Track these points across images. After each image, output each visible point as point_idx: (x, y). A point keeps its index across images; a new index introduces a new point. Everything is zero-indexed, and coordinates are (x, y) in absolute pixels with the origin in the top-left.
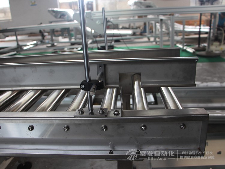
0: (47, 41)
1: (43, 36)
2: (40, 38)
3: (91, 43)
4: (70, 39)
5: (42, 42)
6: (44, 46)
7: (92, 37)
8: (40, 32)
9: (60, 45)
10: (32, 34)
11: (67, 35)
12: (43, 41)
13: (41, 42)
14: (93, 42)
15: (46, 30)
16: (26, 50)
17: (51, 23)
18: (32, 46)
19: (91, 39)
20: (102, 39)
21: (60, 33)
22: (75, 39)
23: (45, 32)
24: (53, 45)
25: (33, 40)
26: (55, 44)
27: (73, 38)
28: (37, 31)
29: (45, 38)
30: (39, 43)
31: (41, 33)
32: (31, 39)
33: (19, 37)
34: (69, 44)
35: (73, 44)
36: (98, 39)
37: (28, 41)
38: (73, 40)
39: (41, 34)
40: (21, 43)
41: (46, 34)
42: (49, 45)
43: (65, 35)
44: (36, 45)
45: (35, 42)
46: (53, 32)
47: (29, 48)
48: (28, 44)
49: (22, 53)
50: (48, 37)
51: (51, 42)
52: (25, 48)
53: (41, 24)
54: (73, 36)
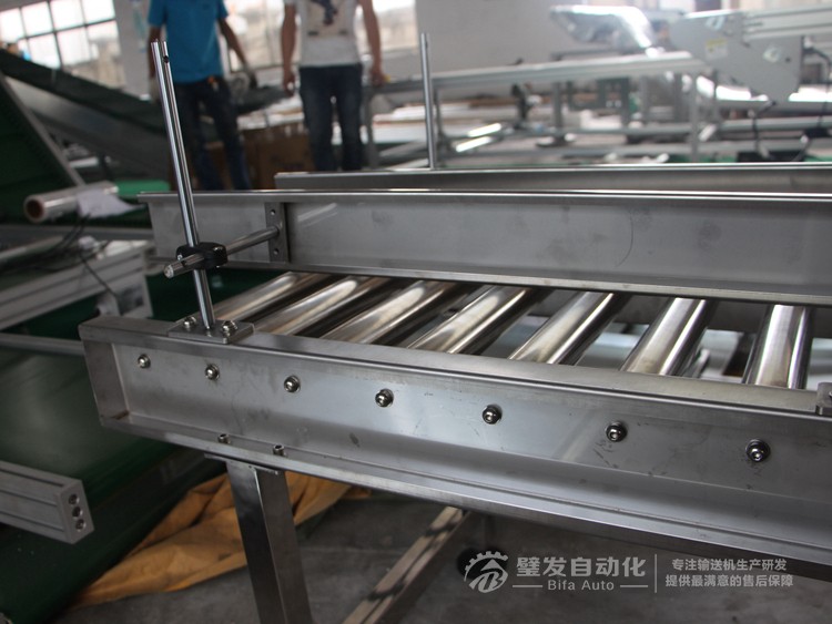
0: (536, 126)
1: (524, 108)
2: (512, 112)
3: (711, 140)
4: (627, 120)
5: (519, 127)
6: (528, 144)
7: (716, 116)
8: (516, 91)
9: (587, 141)
10: (482, 100)
11: (618, 103)
12: (524, 125)
13: (517, 127)
14: (720, 136)
15: (535, 84)
16: (465, 154)
17: (559, 58)
18: (485, 140)
19: (711, 121)
20: (747, 123)
21: (592, 97)
22: (644, 121)
23: (534, 93)
24: (560, 142)
25: (490, 122)
26: (569, 137)
27: (637, 115)
28: (504, 89)
29: (531, 114)
30: (509, 131)
31: (518, 96)
32: (478, 118)
33: (447, 110)
34: (622, 139)
35: (634, 140)
36: (731, 124)
37: (470, 122)
38: (635, 126)
39: (517, 99)
40: (450, 131)
41: (534, 99)
42: (547, 141)
43: (609, 104)
44: (498, 138)
45: (496, 127)
46: (567, 94)
47: (476, 149)
48: (473, 132)
49: (450, 163)
50: (541, 110)
51: (552, 130)
52: (461, 147)
53: (519, 62)
54: (636, 110)
